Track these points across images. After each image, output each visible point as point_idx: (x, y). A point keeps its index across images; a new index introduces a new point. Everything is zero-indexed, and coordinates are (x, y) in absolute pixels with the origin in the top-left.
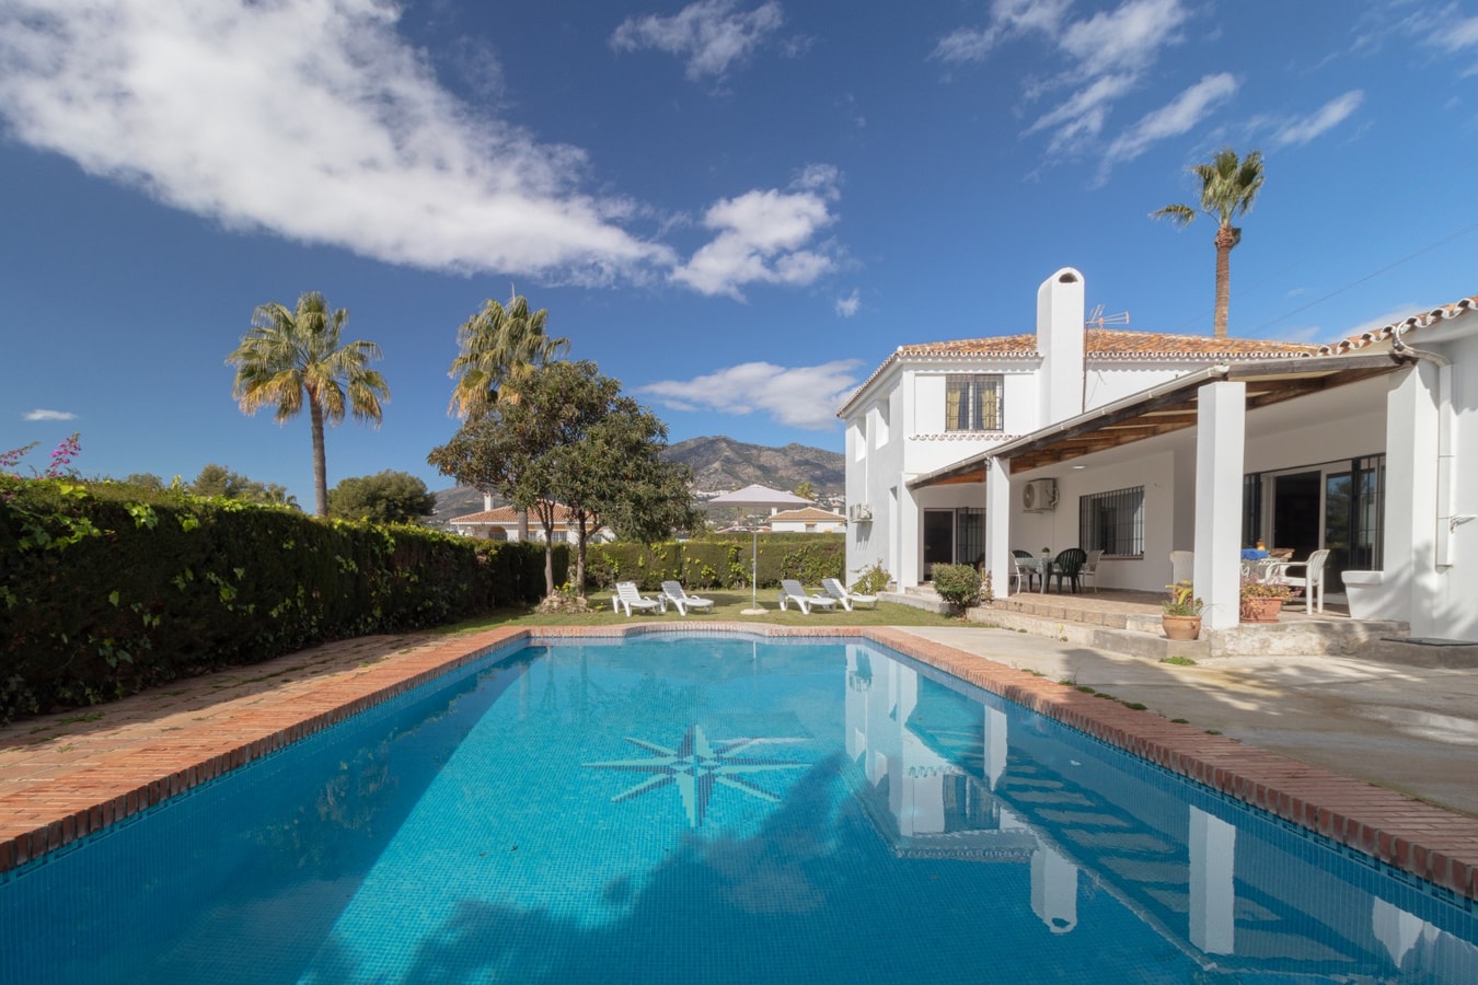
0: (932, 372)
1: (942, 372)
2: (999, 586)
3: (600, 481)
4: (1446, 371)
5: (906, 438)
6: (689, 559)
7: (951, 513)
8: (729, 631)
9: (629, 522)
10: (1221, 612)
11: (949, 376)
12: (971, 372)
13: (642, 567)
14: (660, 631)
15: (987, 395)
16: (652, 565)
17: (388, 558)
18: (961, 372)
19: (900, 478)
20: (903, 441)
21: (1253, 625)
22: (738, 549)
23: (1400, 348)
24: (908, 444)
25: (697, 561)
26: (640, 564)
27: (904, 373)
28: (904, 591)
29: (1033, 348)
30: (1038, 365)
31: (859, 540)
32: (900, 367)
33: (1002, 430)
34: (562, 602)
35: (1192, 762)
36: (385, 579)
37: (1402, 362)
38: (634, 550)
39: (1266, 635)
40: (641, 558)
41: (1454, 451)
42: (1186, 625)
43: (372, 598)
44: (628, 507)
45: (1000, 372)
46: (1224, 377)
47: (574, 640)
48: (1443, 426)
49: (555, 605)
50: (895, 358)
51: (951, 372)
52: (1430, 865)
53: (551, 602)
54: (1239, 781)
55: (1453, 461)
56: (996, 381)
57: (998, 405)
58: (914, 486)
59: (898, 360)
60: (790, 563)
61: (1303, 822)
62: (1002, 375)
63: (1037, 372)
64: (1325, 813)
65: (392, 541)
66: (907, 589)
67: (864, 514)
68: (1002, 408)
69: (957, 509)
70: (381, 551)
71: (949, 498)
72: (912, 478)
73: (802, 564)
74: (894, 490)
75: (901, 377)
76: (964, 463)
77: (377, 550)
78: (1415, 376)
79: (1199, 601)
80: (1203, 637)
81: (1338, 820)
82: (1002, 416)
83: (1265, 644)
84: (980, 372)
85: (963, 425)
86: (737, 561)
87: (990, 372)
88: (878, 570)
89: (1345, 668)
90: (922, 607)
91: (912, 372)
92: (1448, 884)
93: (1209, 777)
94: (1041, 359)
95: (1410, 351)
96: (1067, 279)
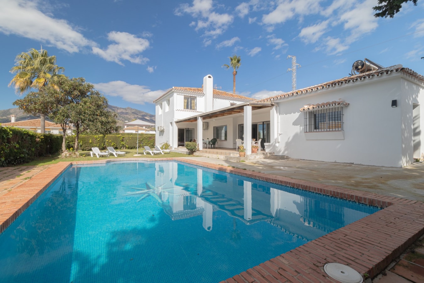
0: (181, 94)
1: (183, 94)
2: (201, 147)
3: (89, 116)
4: (278, 107)
5: (175, 110)
6: (107, 141)
7: (184, 129)
8: (136, 160)
9: (100, 129)
11: (185, 96)
12: (189, 95)
13: (91, 143)
14: (115, 161)
15: (193, 101)
16: (95, 142)
17: (8, 139)
18: (187, 95)
19: (173, 120)
20: (174, 111)
21: (253, 154)
22: (123, 138)
24: (175, 111)
25: (110, 141)
26: (90, 142)
27: (174, 94)
28: (174, 149)
29: (203, 91)
30: (204, 96)
31: (160, 135)
32: (173, 92)
33: (196, 110)
34: (70, 154)
36: (7, 147)
38: (88, 138)
39: (255, 155)
40: (91, 140)
41: (279, 122)
42: (243, 154)
43: (1, 153)
44: (99, 124)
45: (196, 96)
46: (248, 105)
47: (89, 165)
48: (278, 117)
49: (68, 155)
50: (172, 90)
51: (185, 95)
53: (66, 154)
54: (269, 179)
56: (194, 98)
57: (195, 104)
58: (177, 122)
59: (173, 90)
62: (196, 97)
63: (203, 97)
65: (11, 133)
66: (175, 148)
67: (162, 129)
68: (196, 105)
69: (186, 129)
70: (6, 136)
71: (184, 126)
72: (176, 120)
73: (143, 142)
74: (171, 123)
75: (173, 94)
76: (191, 118)
77: (5, 136)
78: (274, 108)
79: (245, 149)
80: (246, 156)
82: (196, 106)
83: (255, 157)
84: (191, 95)
85: (187, 108)
86: (123, 141)
87: (194, 96)
88: (167, 144)
89: (268, 161)
90: (181, 153)
91: (176, 94)
93: (264, 179)
94: (205, 94)
95: (273, 104)
96: (210, 77)
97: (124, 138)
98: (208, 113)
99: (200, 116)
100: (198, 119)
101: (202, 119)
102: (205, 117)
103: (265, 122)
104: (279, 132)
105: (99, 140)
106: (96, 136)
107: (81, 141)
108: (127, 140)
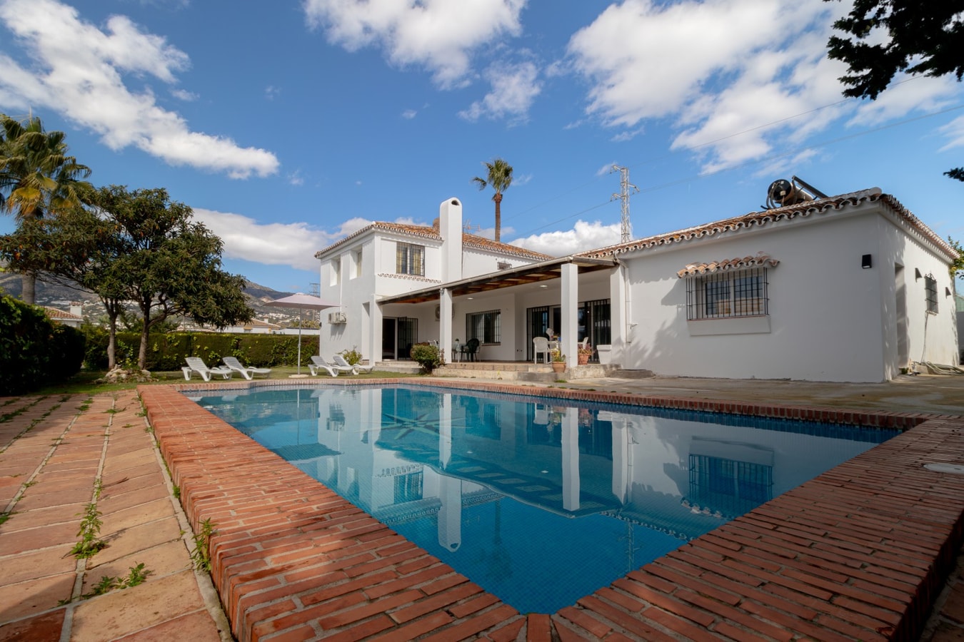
0: (390, 239)
1: (395, 240)
4: (627, 270)
5: (376, 274)
6: (199, 347)
7: (393, 321)
10: (572, 362)
11: (398, 243)
12: (410, 242)
13: (157, 352)
15: (416, 256)
18: (405, 241)
19: (373, 297)
20: (375, 276)
21: (581, 366)
22: (239, 340)
23: (616, 260)
24: (377, 278)
25: (206, 348)
26: (155, 349)
27: (376, 237)
28: (374, 365)
29: (439, 235)
30: (441, 244)
31: (333, 333)
32: (373, 232)
33: (424, 276)
34: (129, 374)
35: (641, 399)
37: (616, 264)
39: (585, 370)
40: (156, 345)
41: (630, 300)
42: (562, 366)
45: (423, 245)
46: (571, 261)
48: (626, 289)
49: (124, 376)
50: (371, 228)
51: (400, 241)
52: (730, 409)
53: (119, 373)
55: (630, 303)
56: (420, 249)
57: (422, 262)
58: (382, 303)
59: (373, 229)
60: (278, 350)
61: (688, 408)
62: (424, 247)
63: (440, 247)
64: (696, 403)
66: (376, 363)
67: (342, 318)
68: (424, 264)
69: (398, 318)
71: (397, 312)
72: (380, 298)
73: (286, 351)
74: (367, 305)
75: (373, 238)
78: (619, 270)
79: (564, 356)
80: (566, 371)
81: (701, 404)
82: (424, 268)
83: (585, 373)
84: (414, 243)
85: (404, 271)
86: (237, 348)
87: (419, 244)
88: (354, 353)
91: (380, 237)
92: (736, 412)
93: (649, 403)
94: (443, 241)
95: (618, 261)
96: (455, 203)
97: (241, 342)
98: (470, 281)
99: (447, 288)
100: (443, 293)
101: (451, 295)
102: (459, 290)
103: (590, 302)
104: (631, 322)
105: (177, 346)
106: (169, 336)
107: (129, 346)
108: (247, 347)
